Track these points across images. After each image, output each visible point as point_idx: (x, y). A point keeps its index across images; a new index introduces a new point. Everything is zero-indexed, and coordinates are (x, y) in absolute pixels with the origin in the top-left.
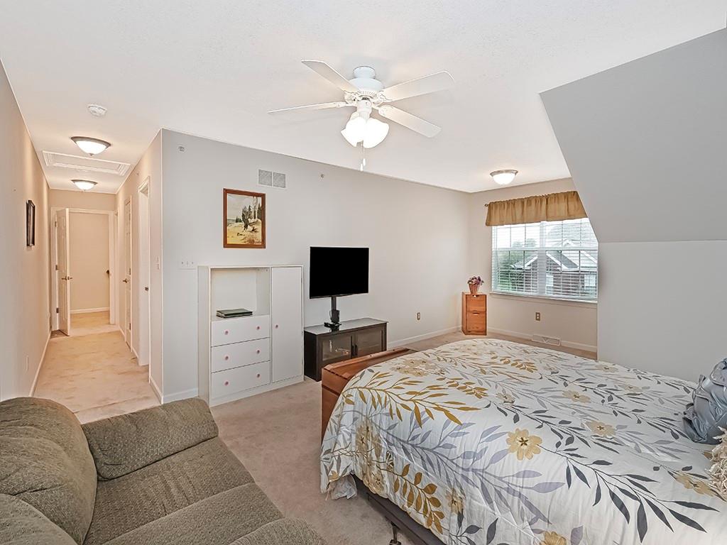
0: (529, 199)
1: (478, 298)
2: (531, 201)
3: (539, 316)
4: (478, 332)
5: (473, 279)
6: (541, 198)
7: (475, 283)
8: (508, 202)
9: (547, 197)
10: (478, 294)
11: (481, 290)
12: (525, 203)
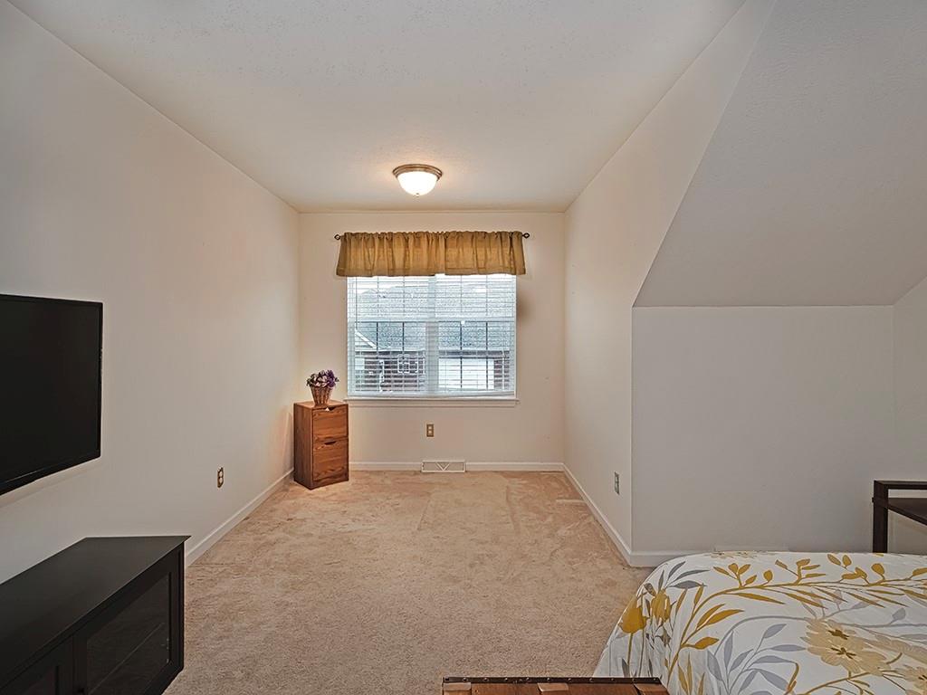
0: (417, 236)
1: (335, 412)
2: (419, 238)
3: (432, 430)
4: (334, 477)
5: (320, 375)
6: (437, 235)
7: (322, 384)
8: (381, 237)
9: (446, 236)
10: (331, 404)
11: (335, 397)
12: (411, 242)
